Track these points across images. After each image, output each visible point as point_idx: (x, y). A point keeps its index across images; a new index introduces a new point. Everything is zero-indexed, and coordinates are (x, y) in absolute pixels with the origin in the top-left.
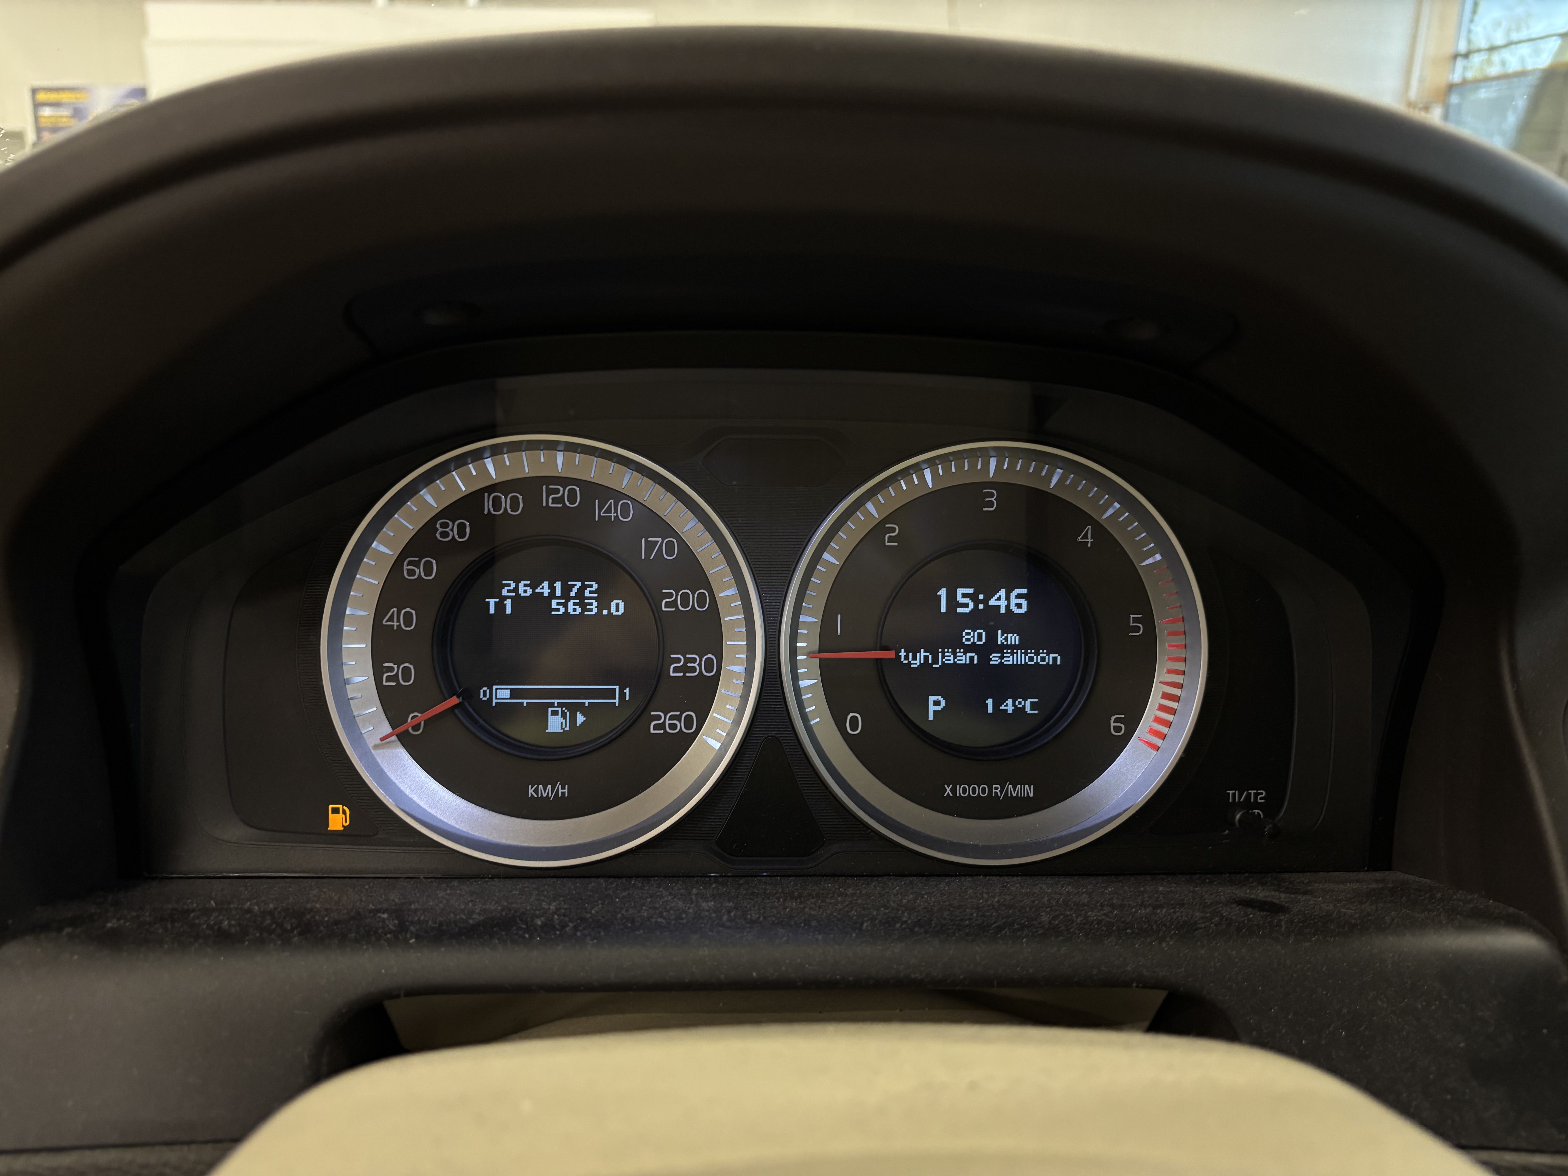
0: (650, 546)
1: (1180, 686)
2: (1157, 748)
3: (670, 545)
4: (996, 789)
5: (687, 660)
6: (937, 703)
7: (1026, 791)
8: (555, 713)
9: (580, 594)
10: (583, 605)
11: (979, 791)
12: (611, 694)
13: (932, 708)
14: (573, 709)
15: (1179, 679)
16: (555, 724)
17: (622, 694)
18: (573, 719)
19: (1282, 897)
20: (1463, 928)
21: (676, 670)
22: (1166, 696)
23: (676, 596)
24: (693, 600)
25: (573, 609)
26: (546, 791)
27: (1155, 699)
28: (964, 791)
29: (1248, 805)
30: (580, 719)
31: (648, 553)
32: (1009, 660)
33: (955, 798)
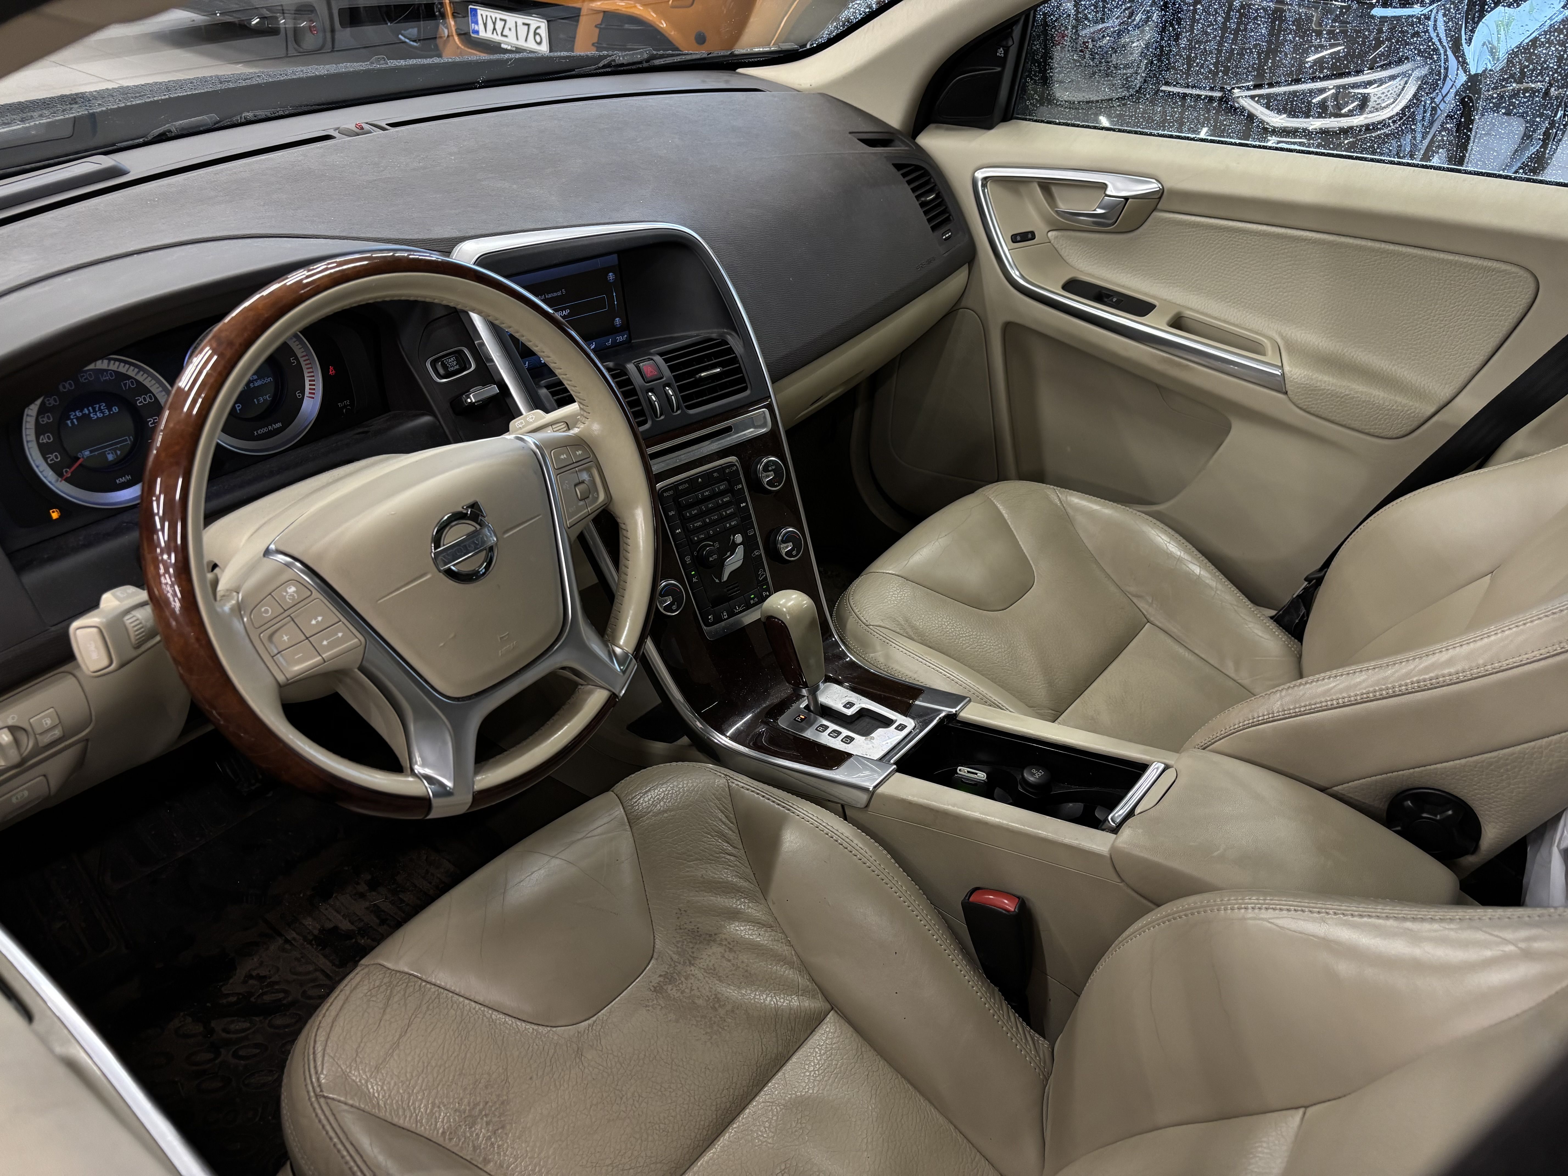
0: (125, 385)
1: (313, 376)
2: (313, 398)
3: (132, 382)
4: (270, 428)
5: (154, 420)
6: (239, 406)
7: (279, 425)
8: (109, 454)
9: (100, 409)
10: (103, 413)
11: (265, 430)
12: (126, 440)
13: (238, 409)
14: (115, 450)
15: (312, 374)
16: (110, 457)
17: (130, 439)
18: (116, 453)
19: (366, 429)
20: (412, 420)
21: (151, 424)
22: (310, 381)
23: (141, 399)
24: (148, 399)
25: (99, 415)
26: (123, 480)
27: (307, 383)
28: (261, 431)
29: (345, 406)
30: (119, 452)
31: (125, 387)
32: (256, 384)
33: (259, 435)
